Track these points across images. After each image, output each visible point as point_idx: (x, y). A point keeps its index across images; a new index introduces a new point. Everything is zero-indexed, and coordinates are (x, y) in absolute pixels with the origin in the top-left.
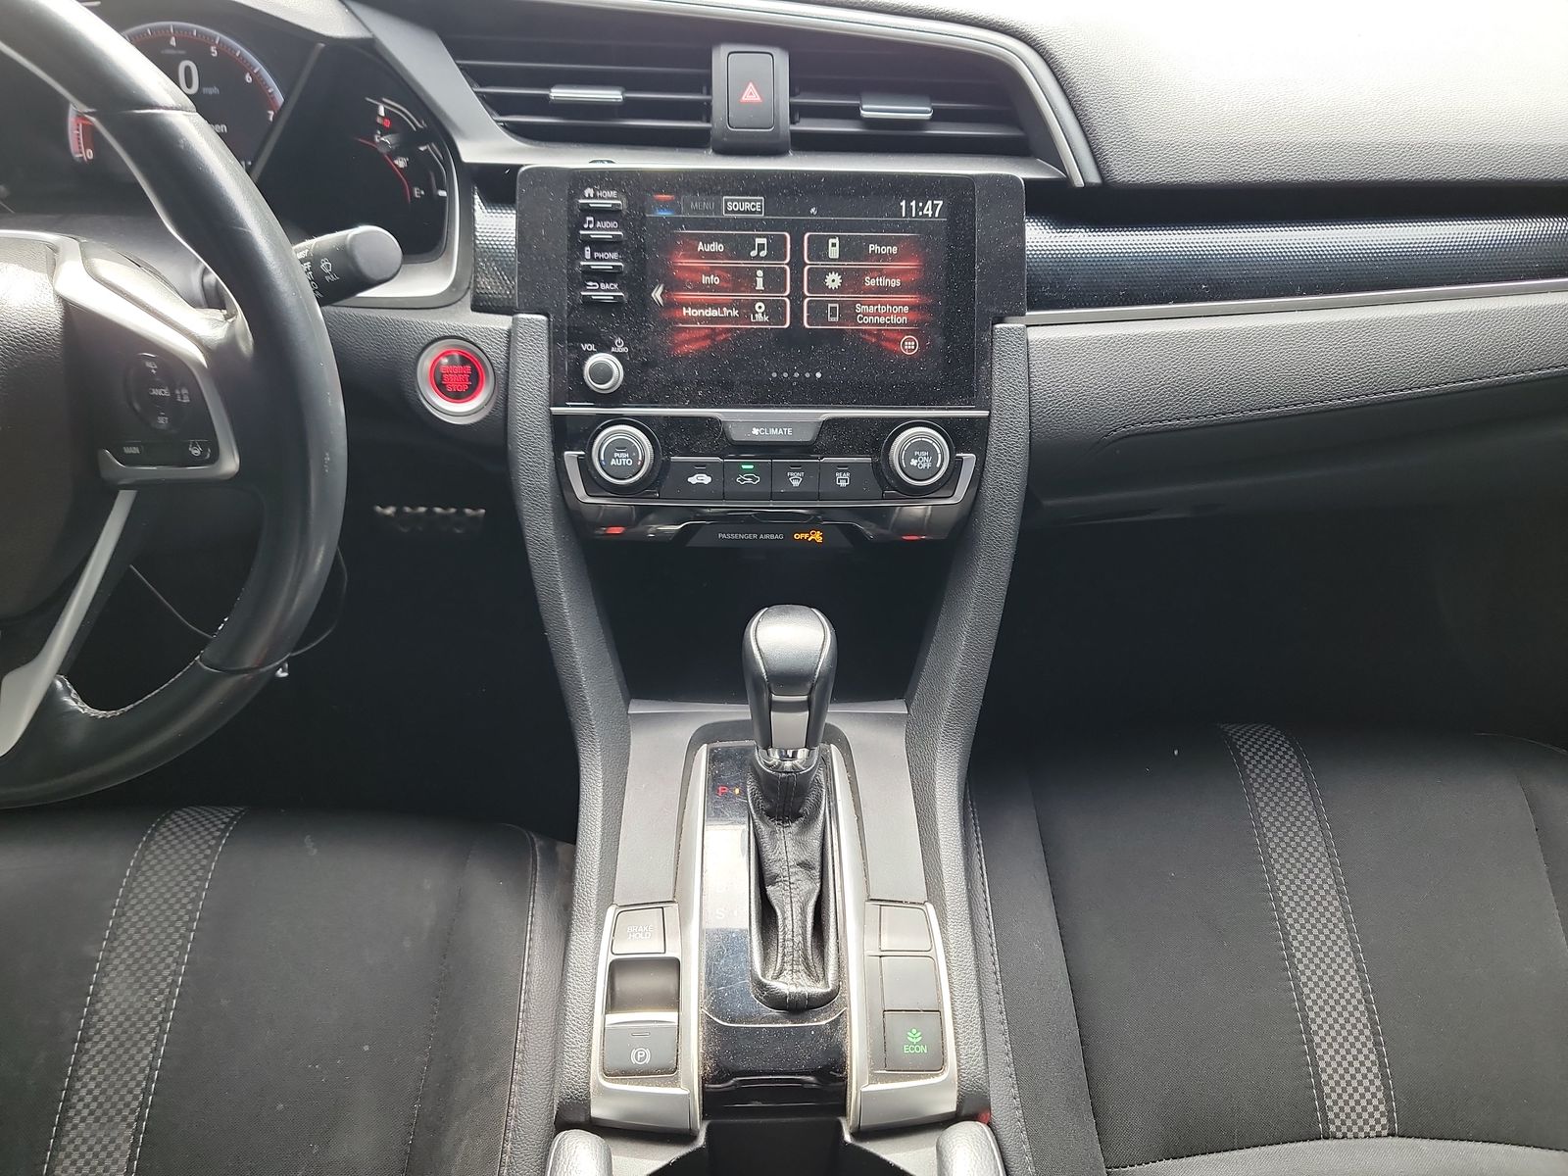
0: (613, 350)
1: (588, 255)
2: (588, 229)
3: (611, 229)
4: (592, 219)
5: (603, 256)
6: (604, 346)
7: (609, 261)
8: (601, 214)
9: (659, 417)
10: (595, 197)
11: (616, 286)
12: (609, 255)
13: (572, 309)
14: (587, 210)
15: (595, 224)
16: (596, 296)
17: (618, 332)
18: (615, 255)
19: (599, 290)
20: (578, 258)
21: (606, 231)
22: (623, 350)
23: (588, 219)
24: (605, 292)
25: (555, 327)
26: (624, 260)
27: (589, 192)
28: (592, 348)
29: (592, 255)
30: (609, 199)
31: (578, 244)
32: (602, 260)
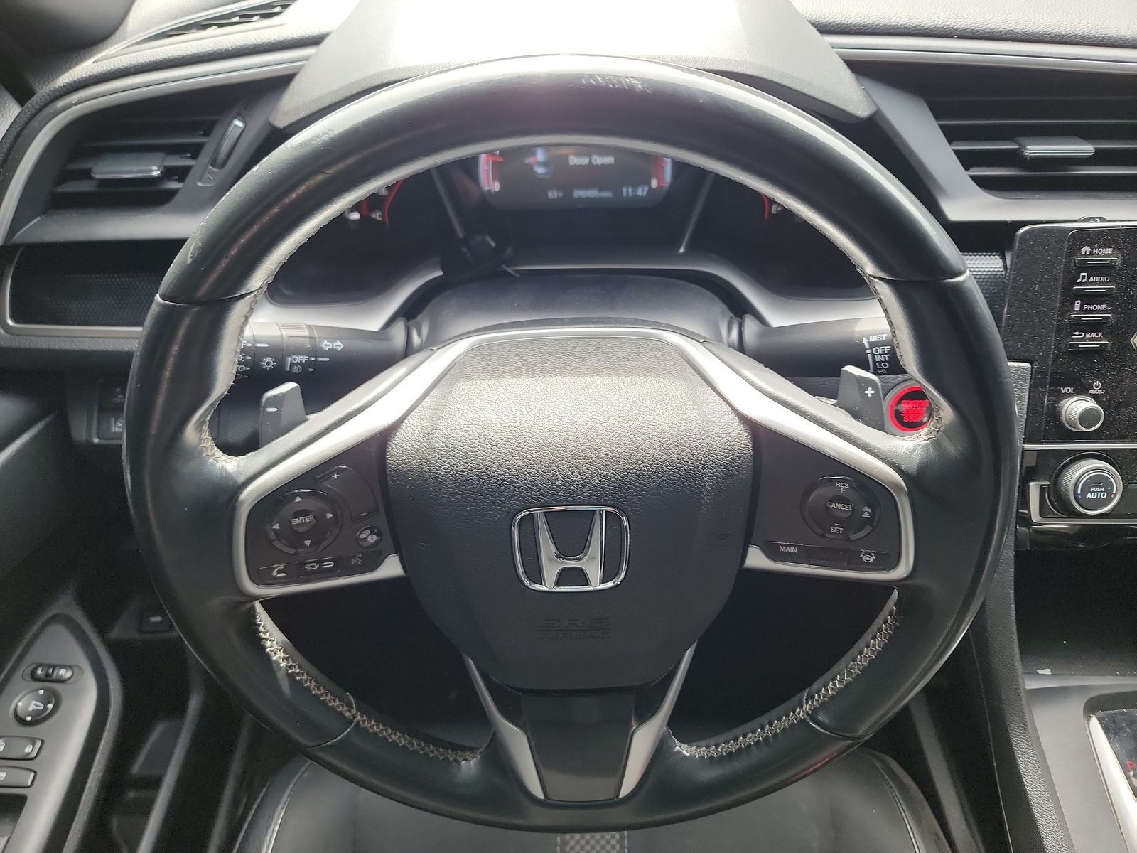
0: (1091, 392)
1: (1077, 307)
2: (1081, 284)
3: (1103, 283)
4: (1085, 274)
5: (1092, 307)
6: (1082, 389)
7: (1099, 311)
8: (1095, 270)
9: (1125, 450)
10: (1091, 254)
11: (1100, 334)
12: (1098, 307)
13: (1057, 357)
14: (1083, 267)
15: (1088, 279)
16: (1084, 345)
17: (1099, 376)
18: (1102, 307)
19: (1084, 339)
20: (1069, 311)
21: (1099, 284)
22: (1100, 392)
23: (1082, 274)
24: (1090, 340)
25: (1038, 373)
26: (1112, 311)
27: (1086, 249)
28: (1071, 390)
29: (1082, 306)
30: (1105, 254)
31: (1070, 296)
32: (1091, 311)
